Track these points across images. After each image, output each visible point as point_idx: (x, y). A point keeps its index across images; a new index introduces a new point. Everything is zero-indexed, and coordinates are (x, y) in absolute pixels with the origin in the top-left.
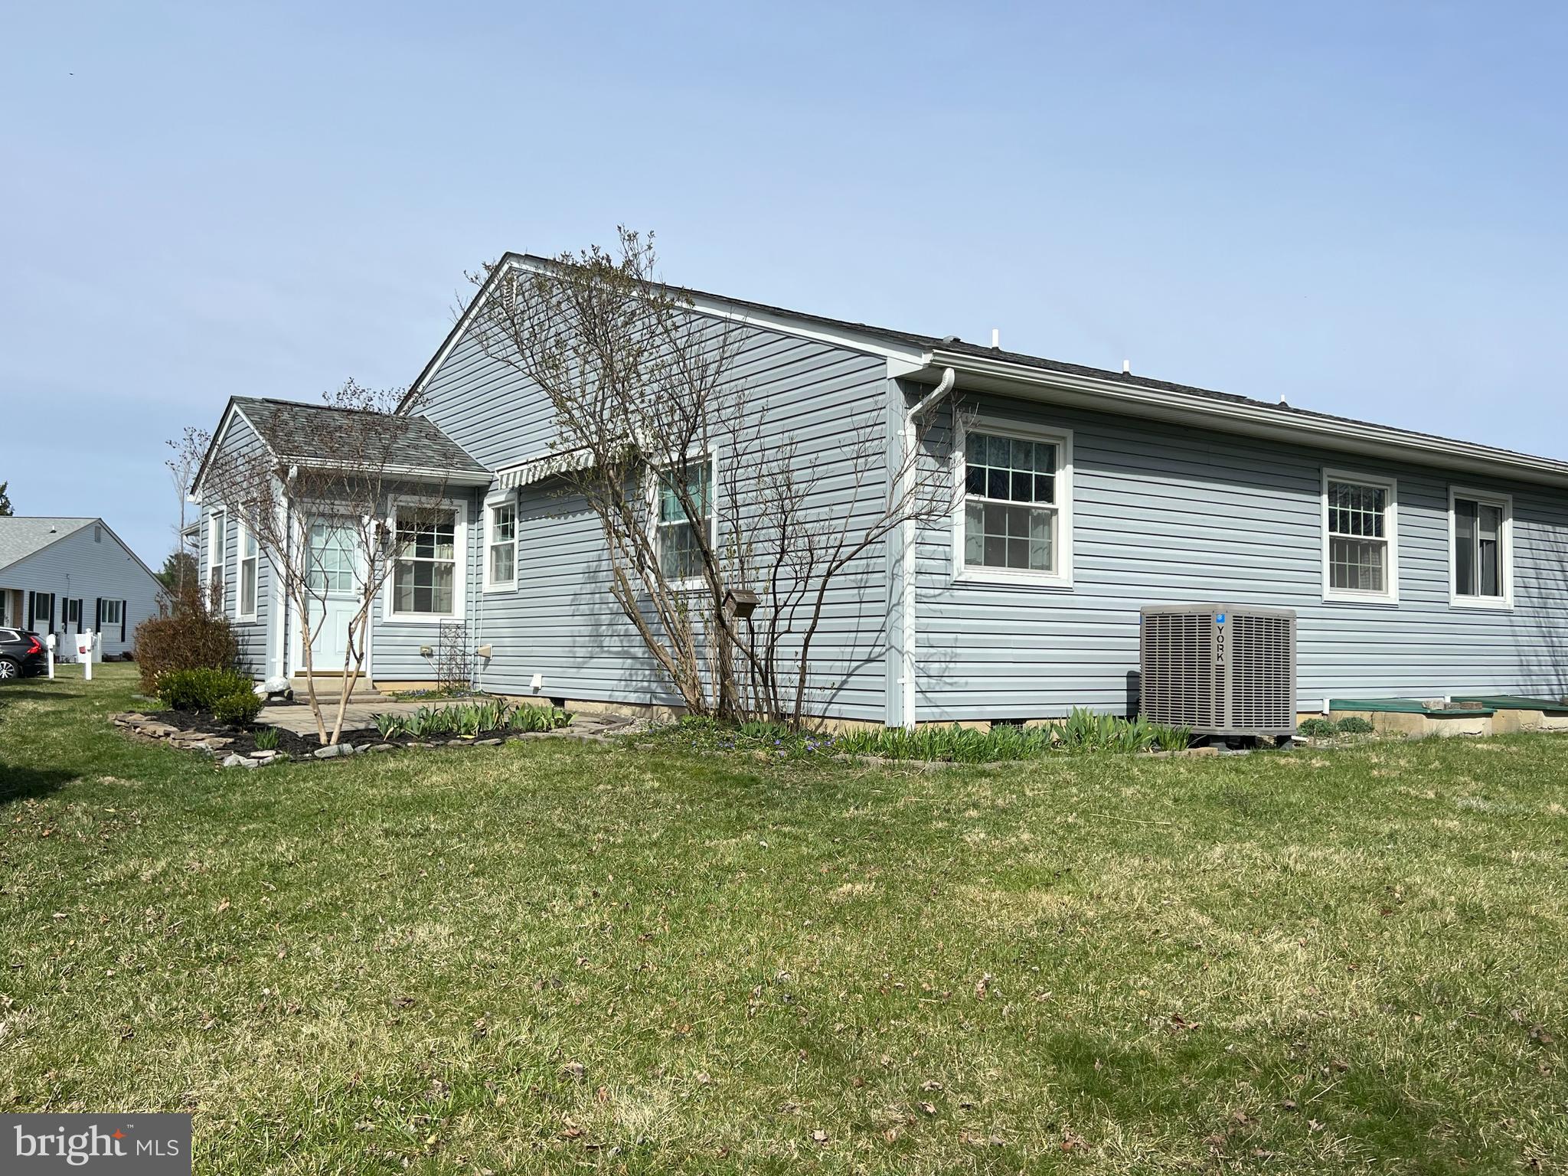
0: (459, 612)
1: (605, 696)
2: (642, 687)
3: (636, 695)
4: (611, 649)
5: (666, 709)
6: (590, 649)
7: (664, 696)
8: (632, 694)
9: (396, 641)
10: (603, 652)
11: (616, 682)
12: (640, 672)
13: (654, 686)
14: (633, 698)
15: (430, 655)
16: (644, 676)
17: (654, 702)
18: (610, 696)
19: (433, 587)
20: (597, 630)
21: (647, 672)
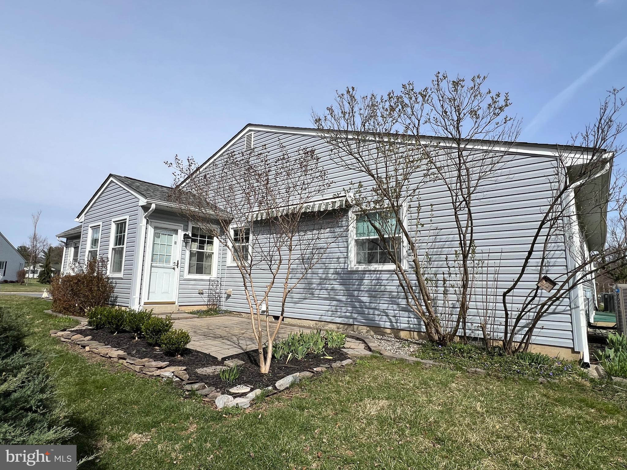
0: (214, 274)
1: (317, 318)
2: (345, 316)
3: (341, 319)
4: (320, 296)
5: (365, 327)
6: (304, 295)
7: (364, 321)
8: (337, 318)
9: (189, 287)
10: (315, 297)
11: (325, 312)
12: (343, 308)
13: (355, 316)
14: (339, 320)
15: (202, 294)
16: (347, 310)
17: (356, 323)
18: (320, 318)
19: (204, 263)
20: (309, 286)
21: (349, 309)
